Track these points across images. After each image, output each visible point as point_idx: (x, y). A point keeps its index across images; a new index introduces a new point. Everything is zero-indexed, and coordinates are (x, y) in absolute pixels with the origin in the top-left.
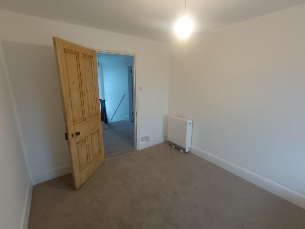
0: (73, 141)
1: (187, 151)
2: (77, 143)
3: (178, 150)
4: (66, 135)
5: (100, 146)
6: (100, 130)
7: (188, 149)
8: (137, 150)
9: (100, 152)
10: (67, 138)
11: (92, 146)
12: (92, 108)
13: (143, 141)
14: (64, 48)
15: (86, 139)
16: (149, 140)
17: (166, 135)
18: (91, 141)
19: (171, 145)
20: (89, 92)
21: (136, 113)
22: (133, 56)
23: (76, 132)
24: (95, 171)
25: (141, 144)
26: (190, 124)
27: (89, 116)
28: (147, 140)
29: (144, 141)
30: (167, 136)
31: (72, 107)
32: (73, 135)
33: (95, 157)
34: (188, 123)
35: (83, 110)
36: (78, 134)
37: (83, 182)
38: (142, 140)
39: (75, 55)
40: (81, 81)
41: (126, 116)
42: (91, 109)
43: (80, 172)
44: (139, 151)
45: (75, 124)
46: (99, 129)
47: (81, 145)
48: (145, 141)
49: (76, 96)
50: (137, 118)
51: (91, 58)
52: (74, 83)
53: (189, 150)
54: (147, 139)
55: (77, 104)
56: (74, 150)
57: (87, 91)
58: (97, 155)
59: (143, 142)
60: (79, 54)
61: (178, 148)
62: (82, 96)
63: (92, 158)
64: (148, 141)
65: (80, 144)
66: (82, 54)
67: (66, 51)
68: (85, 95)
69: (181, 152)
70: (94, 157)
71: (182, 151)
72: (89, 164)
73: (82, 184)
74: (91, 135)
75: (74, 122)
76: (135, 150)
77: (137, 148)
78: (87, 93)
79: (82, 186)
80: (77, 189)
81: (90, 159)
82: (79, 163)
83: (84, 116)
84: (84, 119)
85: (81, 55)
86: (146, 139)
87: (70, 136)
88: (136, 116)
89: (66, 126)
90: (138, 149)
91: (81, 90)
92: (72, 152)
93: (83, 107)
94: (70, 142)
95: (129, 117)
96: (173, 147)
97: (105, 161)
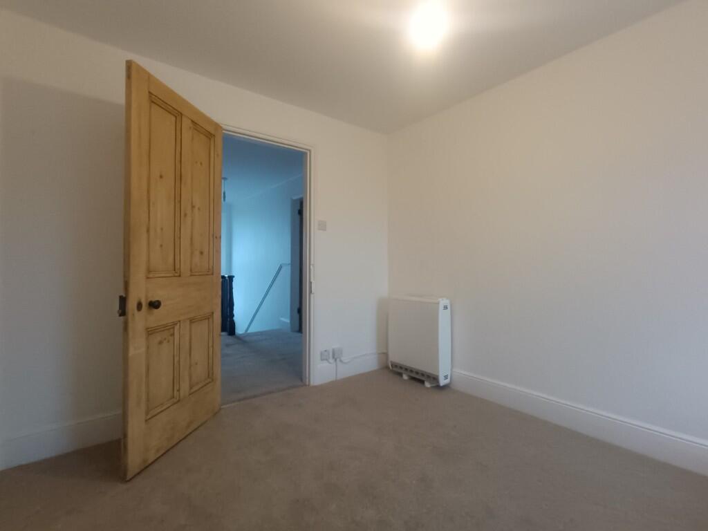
0: (139, 321)
1: (442, 382)
2: (150, 332)
3: (418, 385)
4: (123, 301)
5: (211, 361)
6: (214, 315)
7: (446, 377)
8: (309, 385)
9: (210, 376)
10: (123, 312)
11: (190, 355)
12: (202, 253)
13: (326, 361)
14: (150, 93)
15: (177, 327)
16: (342, 359)
17: (385, 351)
18: (187, 338)
19: (400, 375)
20: (196, 210)
21: (310, 283)
22: (306, 153)
23: (149, 300)
24: (190, 431)
25: (320, 371)
26: (446, 308)
27: (191, 270)
28: (336, 360)
29: (330, 363)
30: (386, 354)
31: (148, 231)
32: (139, 306)
33: (195, 388)
34: (441, 307)
35: (177, 251)
36: (154, 305)
37: (152, 457)
38: (324, 358)
39: (173, 118)
40: (179, 178)
41: (283, 319)
42: (197, 253)
43: (146, 421)
44: (315, 387)
45: (151, 276)
46: (213, 313)
47: (161, 343)
48: (331, 360)
49: (162, 209)
50: (312, 296)
51: (210, 139)
52: (161, 177)
53: (447, 381)
54: (336, 357)
55: (162, 229)
56: (137, 348)
57: (193, 207)
58: (200, 386)
59: (325, 364)
60: (184, 119)
61: (419, 378)
62: (178, 215)
63: (185, 387)
64: (338, 360)
65: (158, 337)
66: (190, 121)
67: (153, 100)
68: (185, 215)
69: (428, 388)
70: (191, 388)
71: (427, 385)
72: (175, 403)
73: (150, 462)
74: (192, 321)
75: (149, 271)
76: (306, 385)
77: (309, 381)
78: (192, 210)
79: (145, 468)
80: (129, 475)
81: (179, 390)
82: (148, 394)
83: (177, 266)
84: (176, 272)
85: (186, 123)
86: (333, 357)
87: (131, 305)
88: (311, 292)
89: (125, 276)
90: (312, 383)
91: (177, 198)
92: (132, 352)
93: (177, 244)
94: (130, 325)
95: (288, 321)
96: (405, 377)
97: (220, 409)
